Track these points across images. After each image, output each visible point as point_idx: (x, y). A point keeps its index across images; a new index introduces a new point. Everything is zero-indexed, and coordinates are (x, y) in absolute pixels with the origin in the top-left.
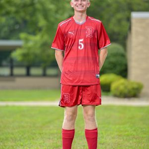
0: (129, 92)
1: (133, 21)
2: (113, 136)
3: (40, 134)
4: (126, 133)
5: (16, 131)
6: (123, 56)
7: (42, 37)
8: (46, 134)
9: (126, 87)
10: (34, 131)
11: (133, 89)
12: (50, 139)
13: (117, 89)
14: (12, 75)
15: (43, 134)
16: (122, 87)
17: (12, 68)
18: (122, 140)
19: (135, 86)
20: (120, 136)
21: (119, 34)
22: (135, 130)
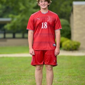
0: (73, 47)
1: (74, 7)
2: (66, 76)
3: (24, 76)
4: (73, 74)
5: (10, 74)
6: (69, 26)
7: (22, 16)
8: (27, 76)
9: (70, 45)
10: (20, 74)
11: (75, 45)
12: (30, 79)
13: (66, 45)
14: (5, 38)
15: (25, 75)
16: (68, 45)
17: (5, 34)
18: (71, 79)
19: (76, 44)
20: (70, 76)
21: (65, 13)
22: (78, 73)
